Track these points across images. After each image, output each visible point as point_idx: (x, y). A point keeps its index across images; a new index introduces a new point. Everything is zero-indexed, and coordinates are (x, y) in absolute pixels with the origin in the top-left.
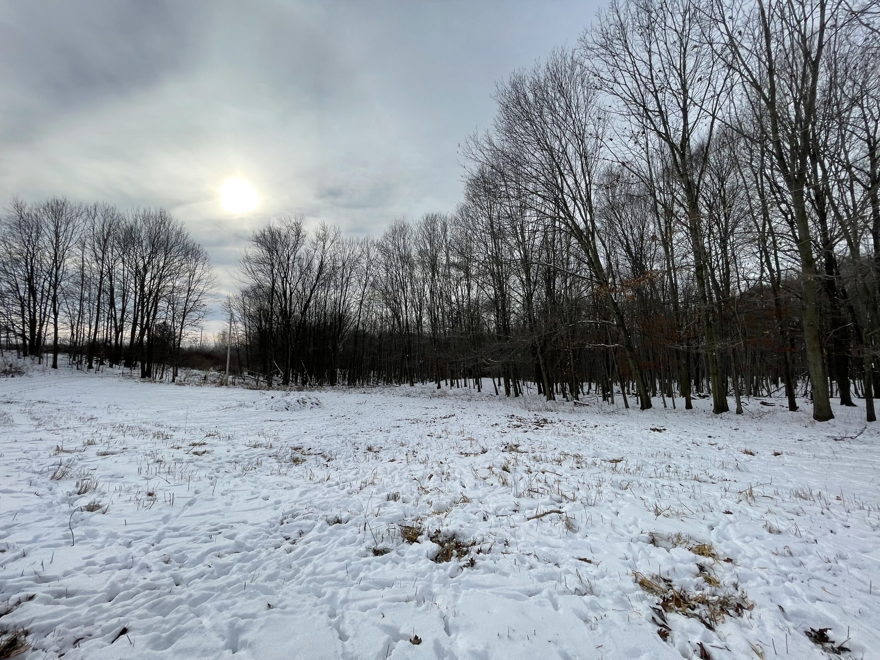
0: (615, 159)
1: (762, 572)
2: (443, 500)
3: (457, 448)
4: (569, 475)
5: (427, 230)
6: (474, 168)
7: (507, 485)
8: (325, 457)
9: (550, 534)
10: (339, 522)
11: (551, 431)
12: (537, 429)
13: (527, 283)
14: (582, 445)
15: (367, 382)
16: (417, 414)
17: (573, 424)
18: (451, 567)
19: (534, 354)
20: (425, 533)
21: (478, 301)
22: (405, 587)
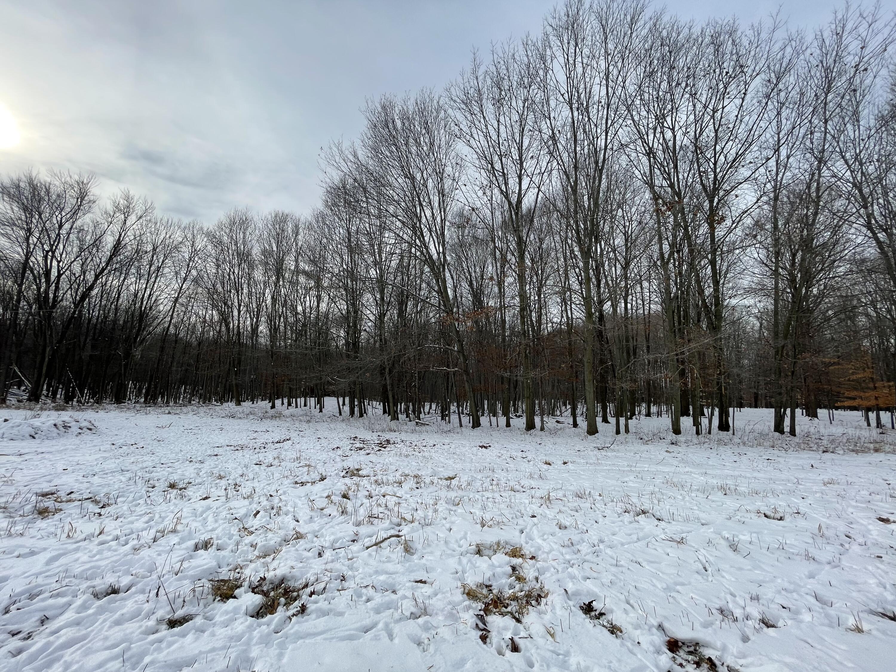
0: (466, 203)
1: (554, 563)
2: (271, 539)
3: (291, 477)
4: (408, 496)
5: (275, 229)
6: (336, 177)
7: (346, 513)
8: (96, 502)
9: (389, 560)
10: (115, 591)
11: (394, 452)
12: (379, 450)
13: (381, 303)
14: (421, 464)
15: (175, 399)
16: (242, 439)
17: (414, 444)
18: (276, 620)
19: (382, 374)
20: (246, 584)
21: (328, 315)
22: (213, 660)
